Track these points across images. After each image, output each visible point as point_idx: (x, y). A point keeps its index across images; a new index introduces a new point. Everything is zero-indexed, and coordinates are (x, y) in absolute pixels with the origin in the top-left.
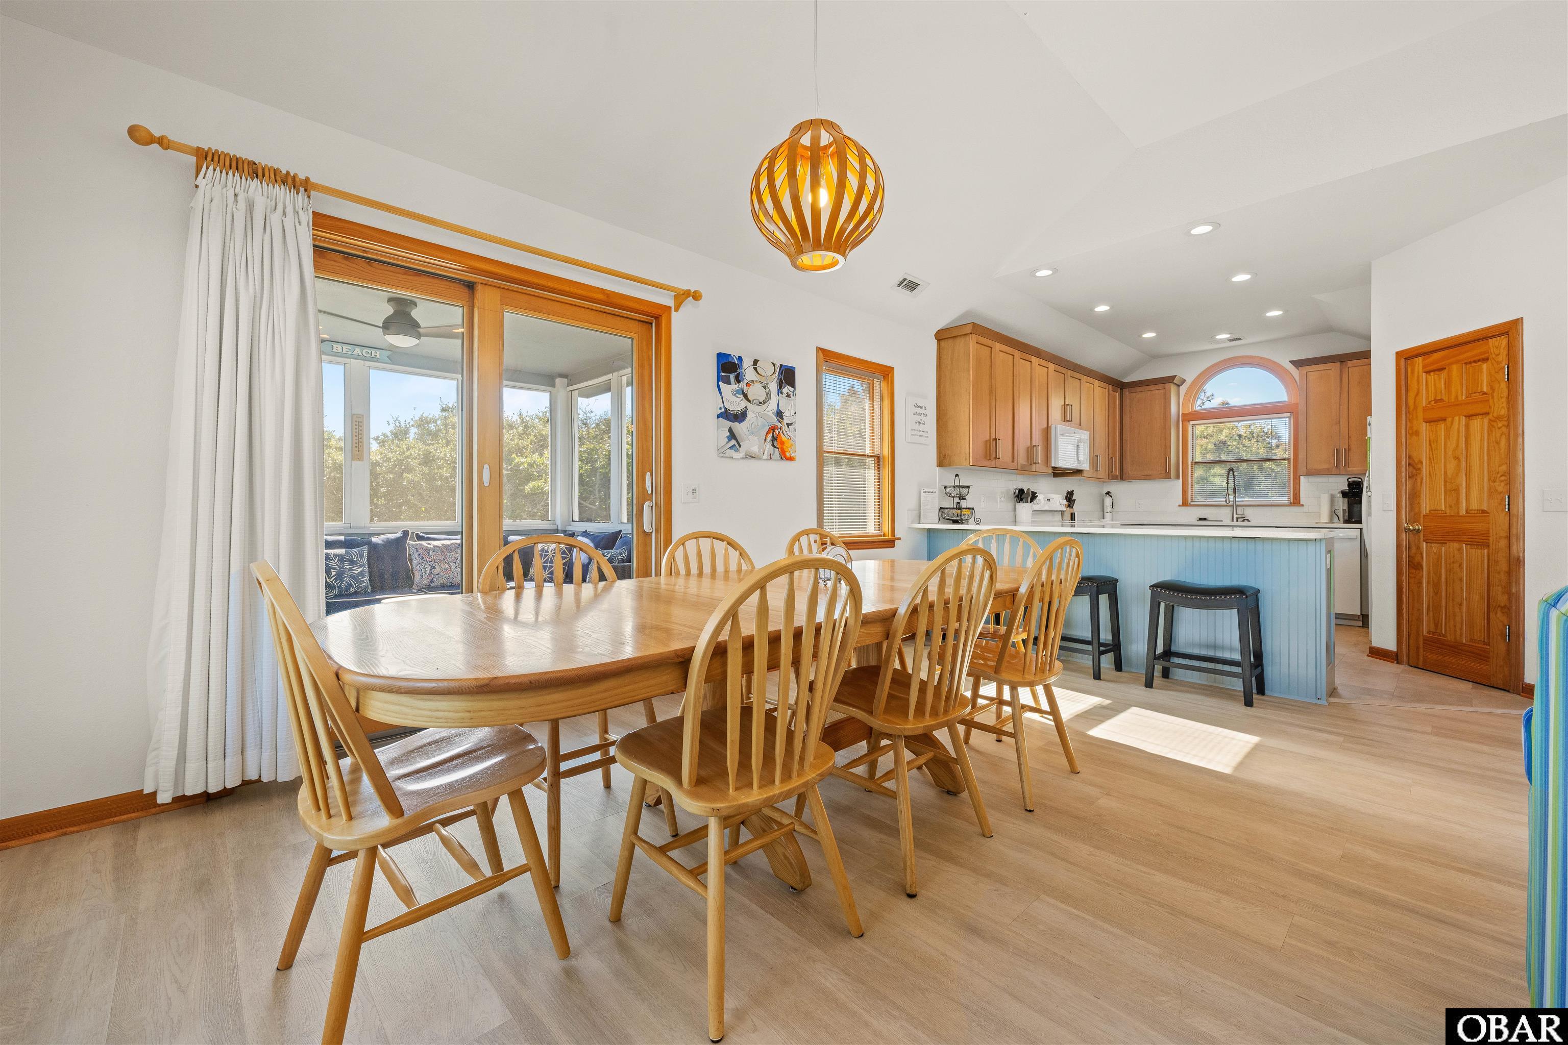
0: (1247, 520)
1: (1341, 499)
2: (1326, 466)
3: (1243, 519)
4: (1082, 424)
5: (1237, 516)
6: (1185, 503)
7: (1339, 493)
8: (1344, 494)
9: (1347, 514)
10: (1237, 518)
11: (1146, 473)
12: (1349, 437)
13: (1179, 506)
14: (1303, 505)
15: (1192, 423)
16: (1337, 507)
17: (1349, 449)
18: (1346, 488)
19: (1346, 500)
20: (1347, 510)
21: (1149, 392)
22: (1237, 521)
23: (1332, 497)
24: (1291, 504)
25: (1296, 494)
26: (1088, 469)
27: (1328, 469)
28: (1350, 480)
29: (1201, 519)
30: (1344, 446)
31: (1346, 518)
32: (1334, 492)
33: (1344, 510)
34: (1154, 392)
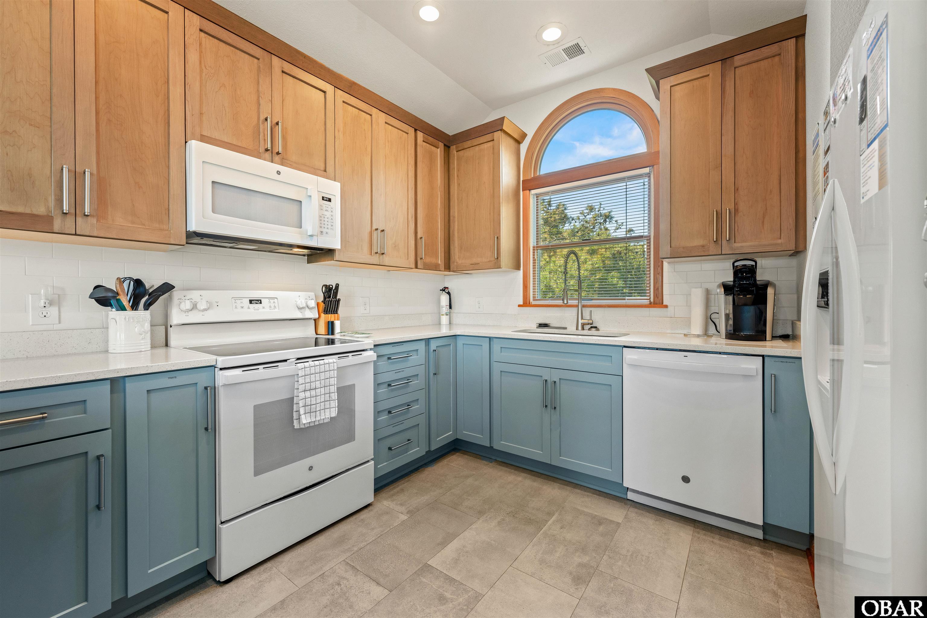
0: (596, 327)
1: (722, 297)
2: (698, 242)
3: (589, 326)
4: (327, 170)
5: (583, 321)
6: (526, 303)
7: (719, 286)
8: (727, 289)
9: (731, 322)
10: (583, 325)
11: (474, 261)
12: (736, 190)
13: (519, 306)
14: (666, 306)
15: (533, 192)
16: (713, 309)
17: (736, 210)
18: (729, 278)
19: (730, 298)
20: (731, 316)
21: (477, 148)
22: (583, 329)
23: (708, 293)
24: (652, 305)
25: (658, 289)
26: (339, 247)
27: (703, 246)
28: (736, 264)
29: (541, 325)
30: (728, 206)
31: (731, 328)
32: (709, 286)
33: (727, 316)
34: (482, 146)
